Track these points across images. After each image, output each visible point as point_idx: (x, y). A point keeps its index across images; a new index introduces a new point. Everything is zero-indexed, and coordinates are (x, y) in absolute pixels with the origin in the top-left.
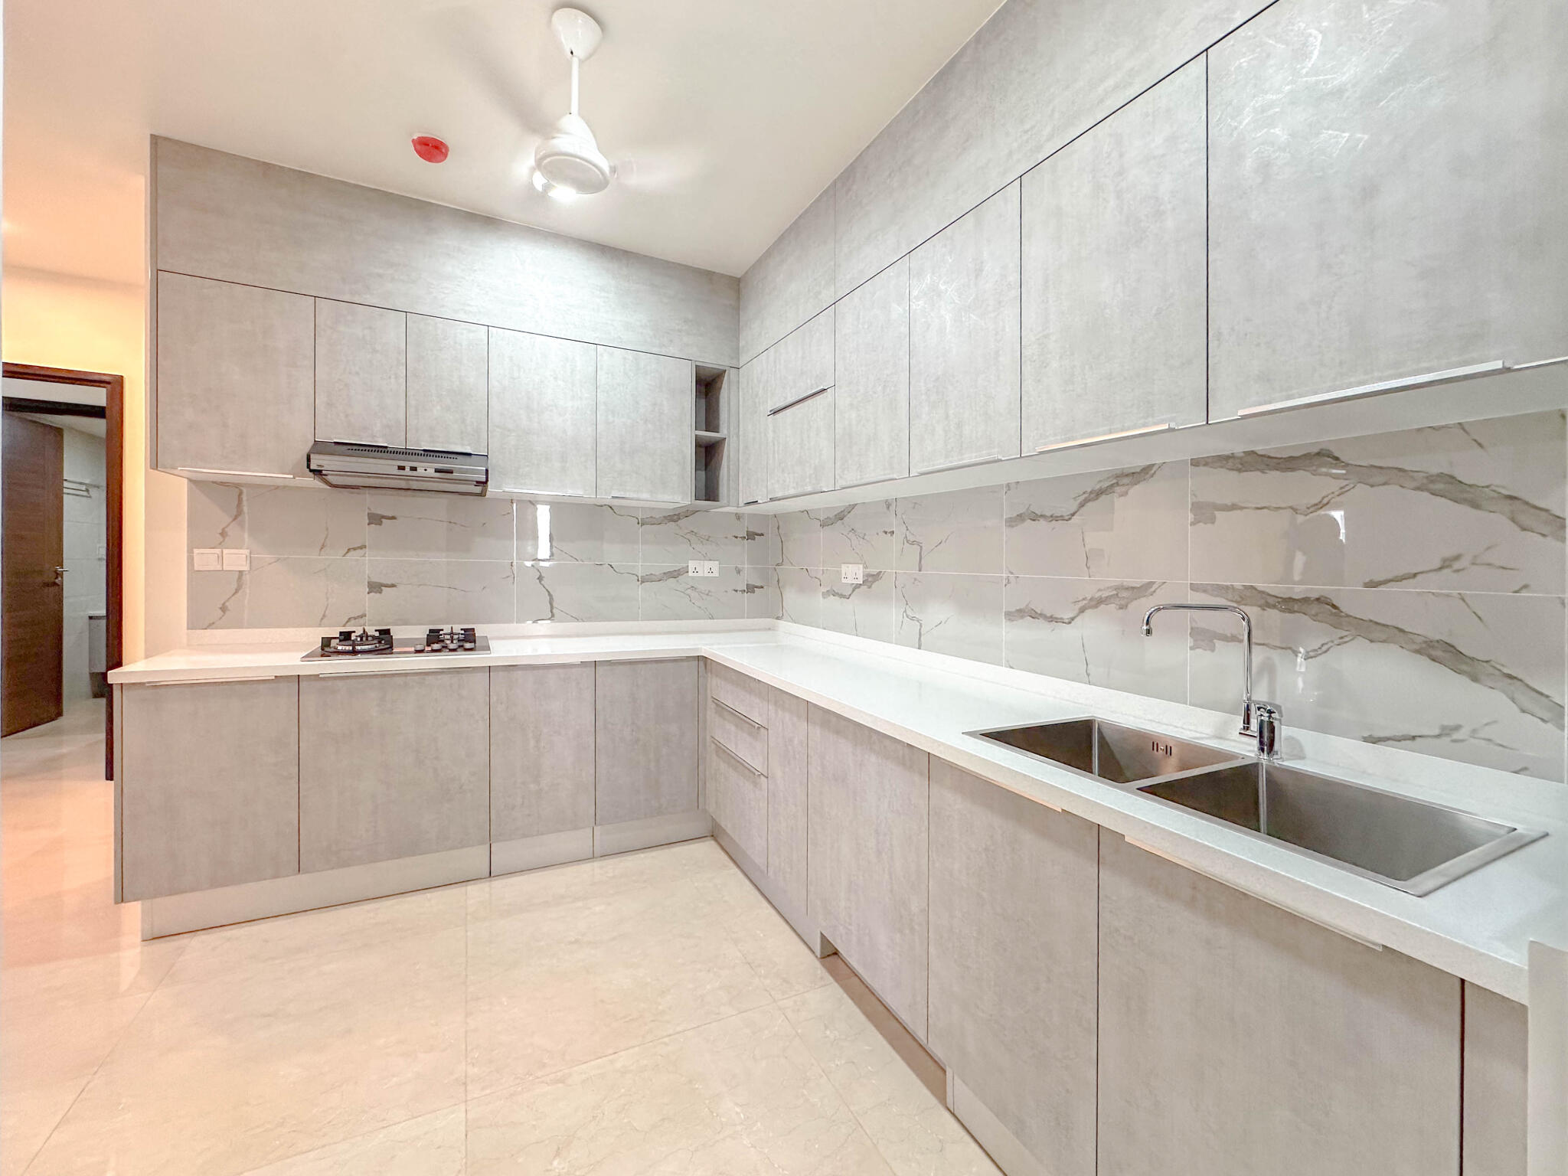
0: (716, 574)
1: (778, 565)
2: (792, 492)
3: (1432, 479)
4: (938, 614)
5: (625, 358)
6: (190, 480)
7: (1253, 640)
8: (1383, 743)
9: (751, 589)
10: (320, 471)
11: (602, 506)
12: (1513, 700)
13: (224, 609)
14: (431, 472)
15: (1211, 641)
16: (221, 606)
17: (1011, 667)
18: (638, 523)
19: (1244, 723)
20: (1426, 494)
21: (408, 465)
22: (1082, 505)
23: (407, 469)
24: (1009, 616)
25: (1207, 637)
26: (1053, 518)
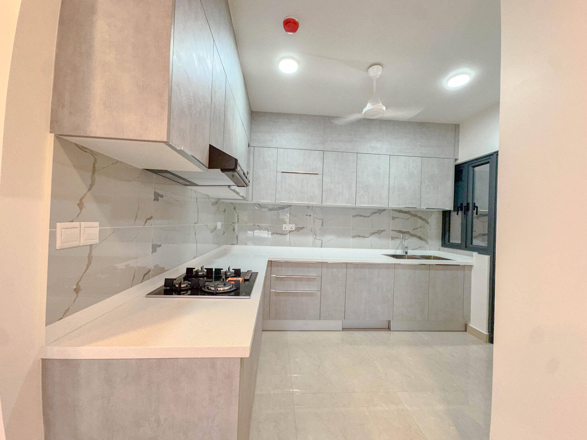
1: (234, 223)
22: (371, 215)
24: (353, 237)
25: (393, 238)
26: (365, 216)
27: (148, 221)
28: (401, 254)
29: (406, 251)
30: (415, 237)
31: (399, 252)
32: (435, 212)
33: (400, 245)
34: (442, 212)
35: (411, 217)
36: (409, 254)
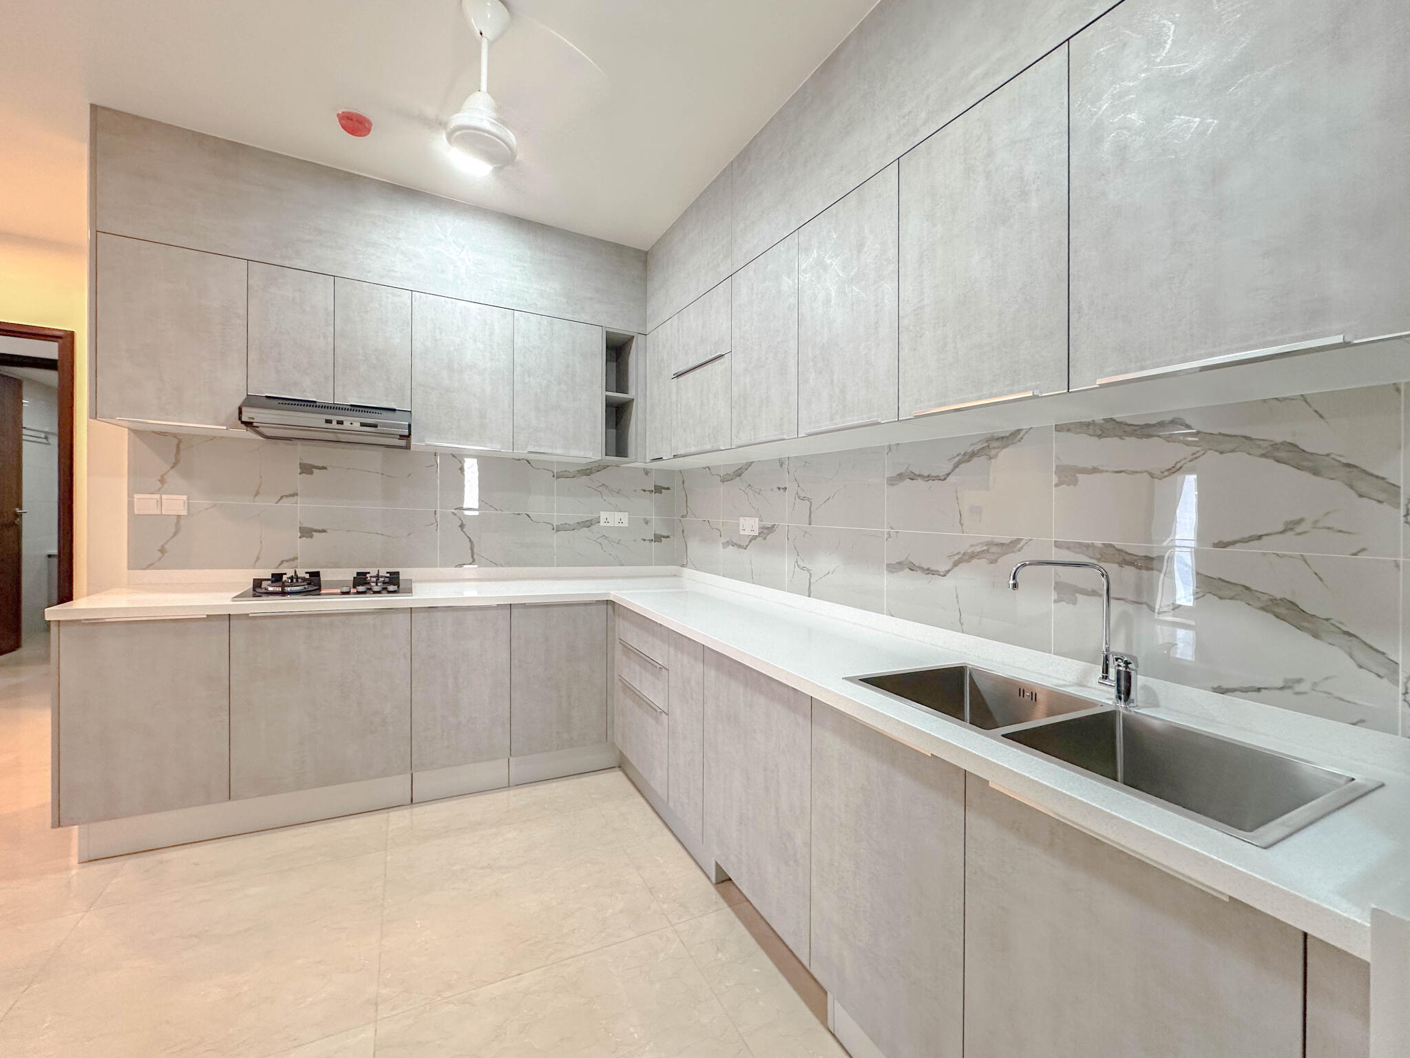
0: (626, 524)
1: (683, 517)
2: (693, 450)
3: (1275, 446)
4: (825, 564)
5: (540, 323)
6: (129, 429)
7: (1112, 595)
8: (1232, 694)
9: (658, 538)
10: (252, 423)
11: (519, 460)
12: (1351, 656)
13: (162, 550)
14: (357, 426)
15: (1074, 595)
16: (160, 548)
17: (893, 616)
18: (554, 476)
19: (1103, 673)
20: (1272, 462)
21: (335, 418)
22: (956, 466)
23: (334, 423)
24: (895, 568)
25: (1070, 591)
27: (287, 499)
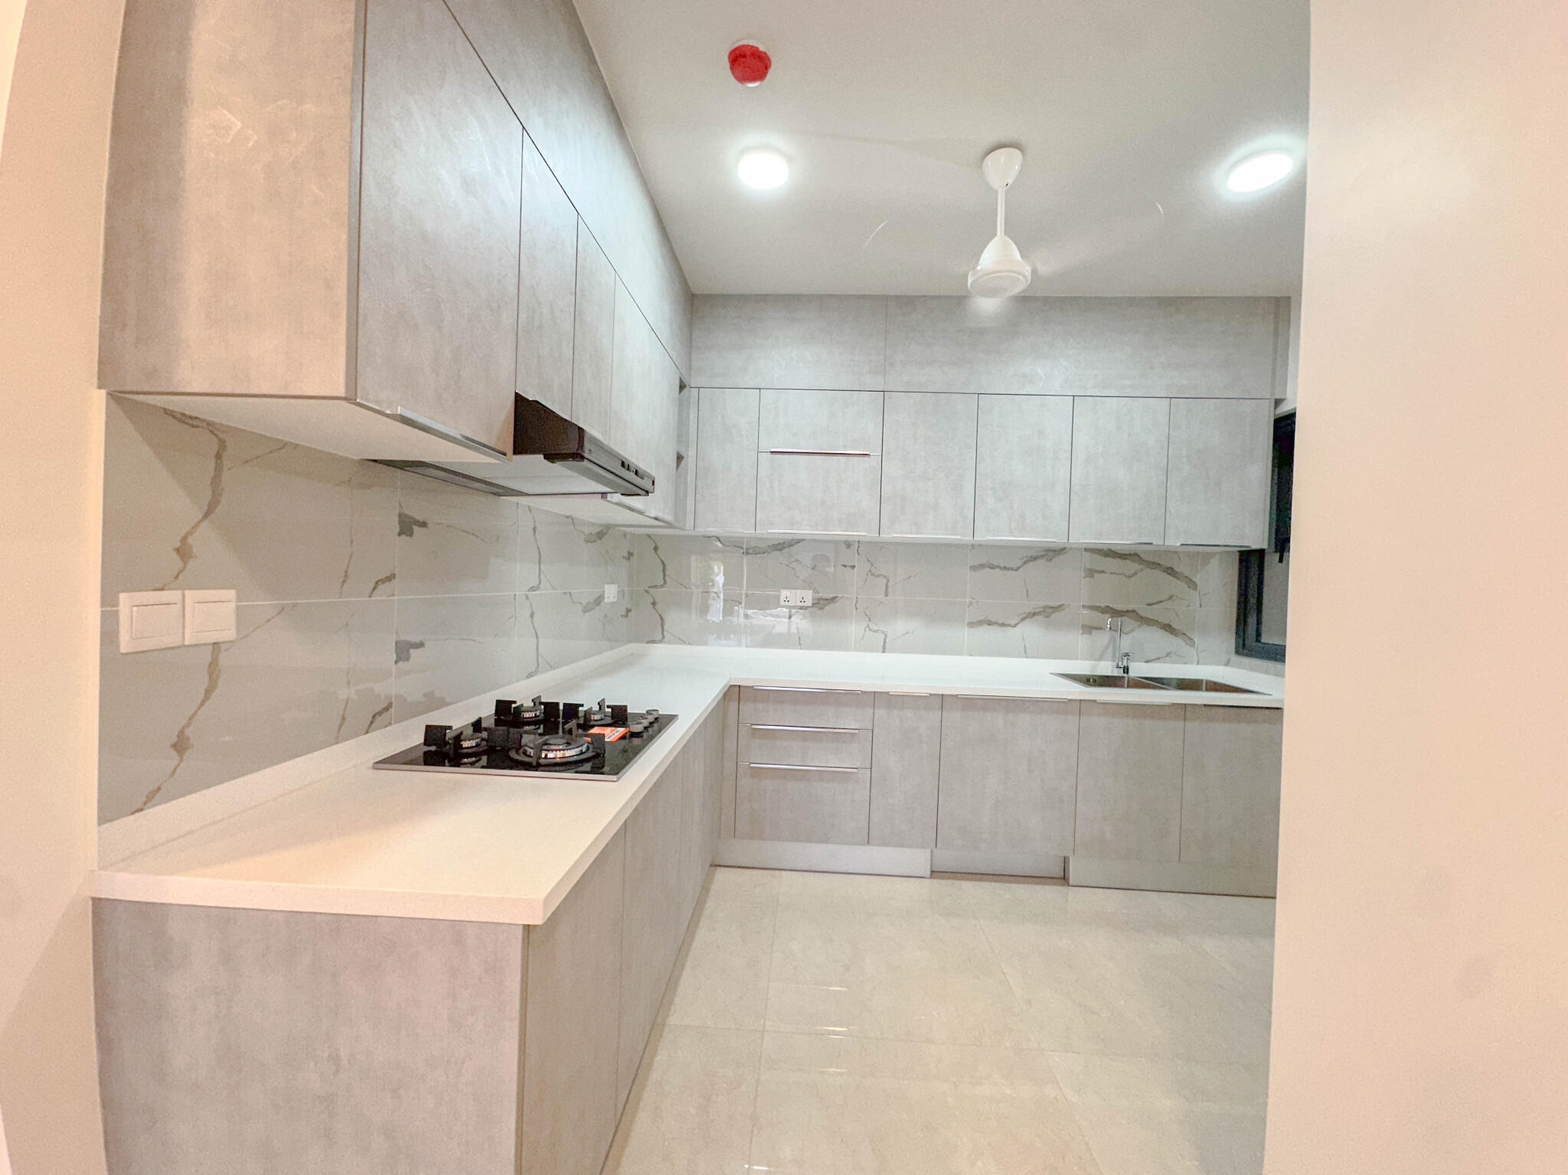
0: (615, 598)
1: (653, 587)
14: (633, 474)
16: (175, 739)
17: (972, 655)
21: (626, 460)
22: (1025, 563)
23: (626, 466)
24: (971, 625)
25: (1089, 629)
26: (1005, 568)
27: (381, 587)
28: (1112, 672)
29: (1125, 664)
30: (1155, 627)
31: (1107, 668)
32: (1214, 554)
33: (1107, 648)
34: (1238, 554)
35: (1142, 570)
36: (1132, 674)
